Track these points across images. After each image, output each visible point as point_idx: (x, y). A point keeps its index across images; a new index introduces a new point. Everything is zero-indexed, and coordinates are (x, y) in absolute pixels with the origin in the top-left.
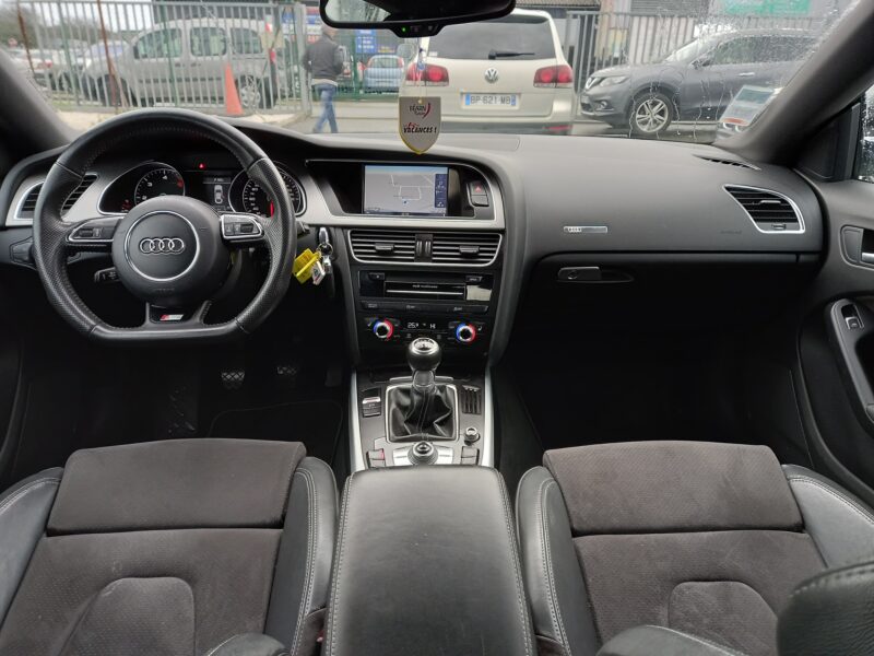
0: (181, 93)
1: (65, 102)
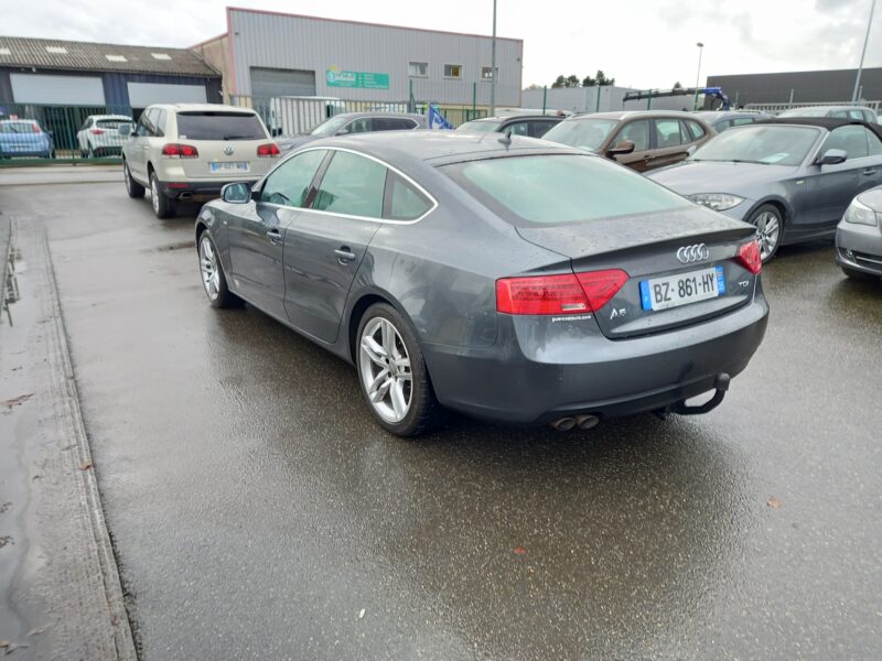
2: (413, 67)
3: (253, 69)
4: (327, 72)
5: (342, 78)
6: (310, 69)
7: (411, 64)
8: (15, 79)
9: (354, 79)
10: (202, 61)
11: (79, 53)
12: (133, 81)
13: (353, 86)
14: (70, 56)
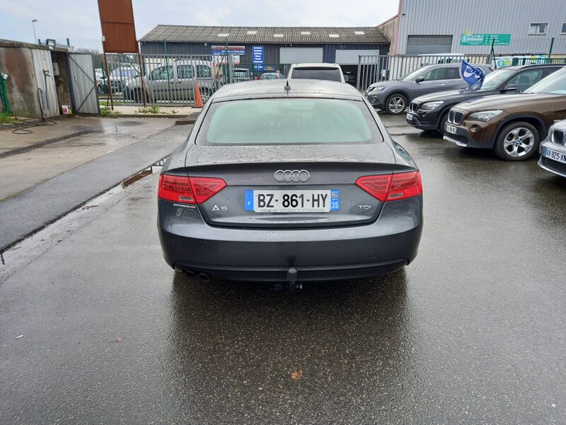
0: (174, 96)
1: (118, 101)
2: (534, 27)
3: (409, 36)
4: (462, 35)
5: (473, 39)
6: (450, 34)
7: (532, 25)
8: (283, 51)
9: (482, 40)
10: (382, 34)
11: (316, 34)
12: (339, 49)
13: (480, 44)
14: (311, 36)
